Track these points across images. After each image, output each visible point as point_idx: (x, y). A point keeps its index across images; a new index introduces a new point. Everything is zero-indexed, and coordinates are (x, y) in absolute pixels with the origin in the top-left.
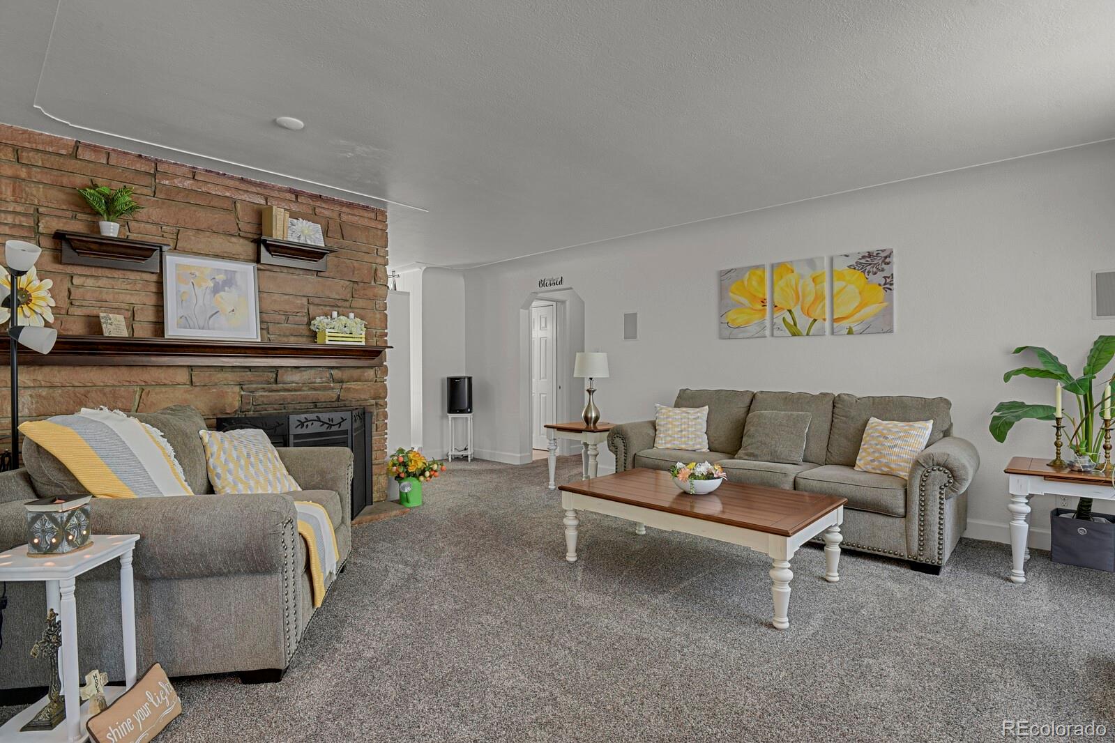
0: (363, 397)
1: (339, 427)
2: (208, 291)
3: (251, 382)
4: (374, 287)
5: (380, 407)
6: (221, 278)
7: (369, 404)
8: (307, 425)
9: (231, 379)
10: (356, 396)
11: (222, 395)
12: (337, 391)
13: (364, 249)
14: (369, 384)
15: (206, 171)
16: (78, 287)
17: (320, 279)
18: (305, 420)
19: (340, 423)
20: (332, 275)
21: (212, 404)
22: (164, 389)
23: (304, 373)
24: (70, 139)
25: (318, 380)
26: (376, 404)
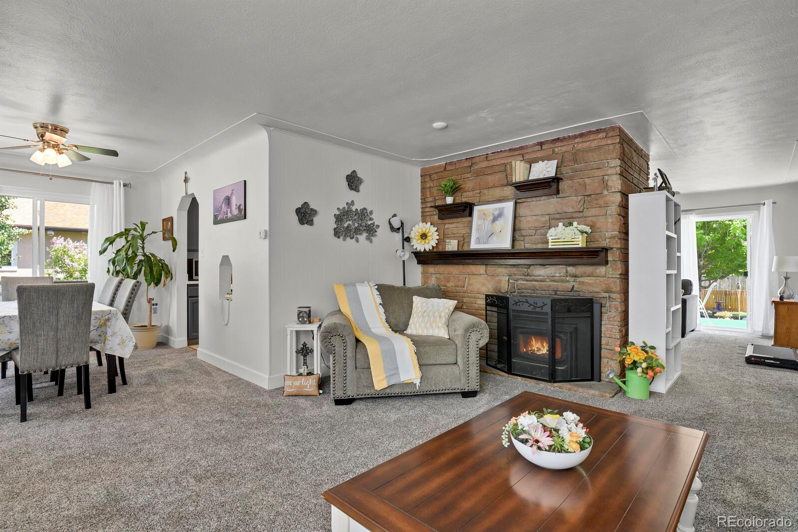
0: (595, 290)
1: (542, 309)
2: (490, 222)
3: (515, 275)
4: (606, 195)
5: (612, 300)
6: (497, 213)
7: (600, 296)
8: (520, 305)
9: (504, 272)
10: (591, 289)
11: (499, 281)
12: (572, 283)
13: (595, 166)
14: (602, 279)
15: (493, 153)
16: (447, 229)
17: (559, 199)
18: (518, 301)
19: (542, 307)
20: (567, 194)
21: (495, 287)
22: (476, 277)
23: (547, 269)
24: (443, 163)
25: (557, 275)
26: (609, 297)
